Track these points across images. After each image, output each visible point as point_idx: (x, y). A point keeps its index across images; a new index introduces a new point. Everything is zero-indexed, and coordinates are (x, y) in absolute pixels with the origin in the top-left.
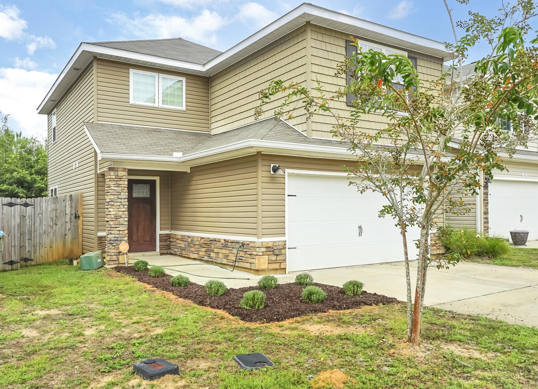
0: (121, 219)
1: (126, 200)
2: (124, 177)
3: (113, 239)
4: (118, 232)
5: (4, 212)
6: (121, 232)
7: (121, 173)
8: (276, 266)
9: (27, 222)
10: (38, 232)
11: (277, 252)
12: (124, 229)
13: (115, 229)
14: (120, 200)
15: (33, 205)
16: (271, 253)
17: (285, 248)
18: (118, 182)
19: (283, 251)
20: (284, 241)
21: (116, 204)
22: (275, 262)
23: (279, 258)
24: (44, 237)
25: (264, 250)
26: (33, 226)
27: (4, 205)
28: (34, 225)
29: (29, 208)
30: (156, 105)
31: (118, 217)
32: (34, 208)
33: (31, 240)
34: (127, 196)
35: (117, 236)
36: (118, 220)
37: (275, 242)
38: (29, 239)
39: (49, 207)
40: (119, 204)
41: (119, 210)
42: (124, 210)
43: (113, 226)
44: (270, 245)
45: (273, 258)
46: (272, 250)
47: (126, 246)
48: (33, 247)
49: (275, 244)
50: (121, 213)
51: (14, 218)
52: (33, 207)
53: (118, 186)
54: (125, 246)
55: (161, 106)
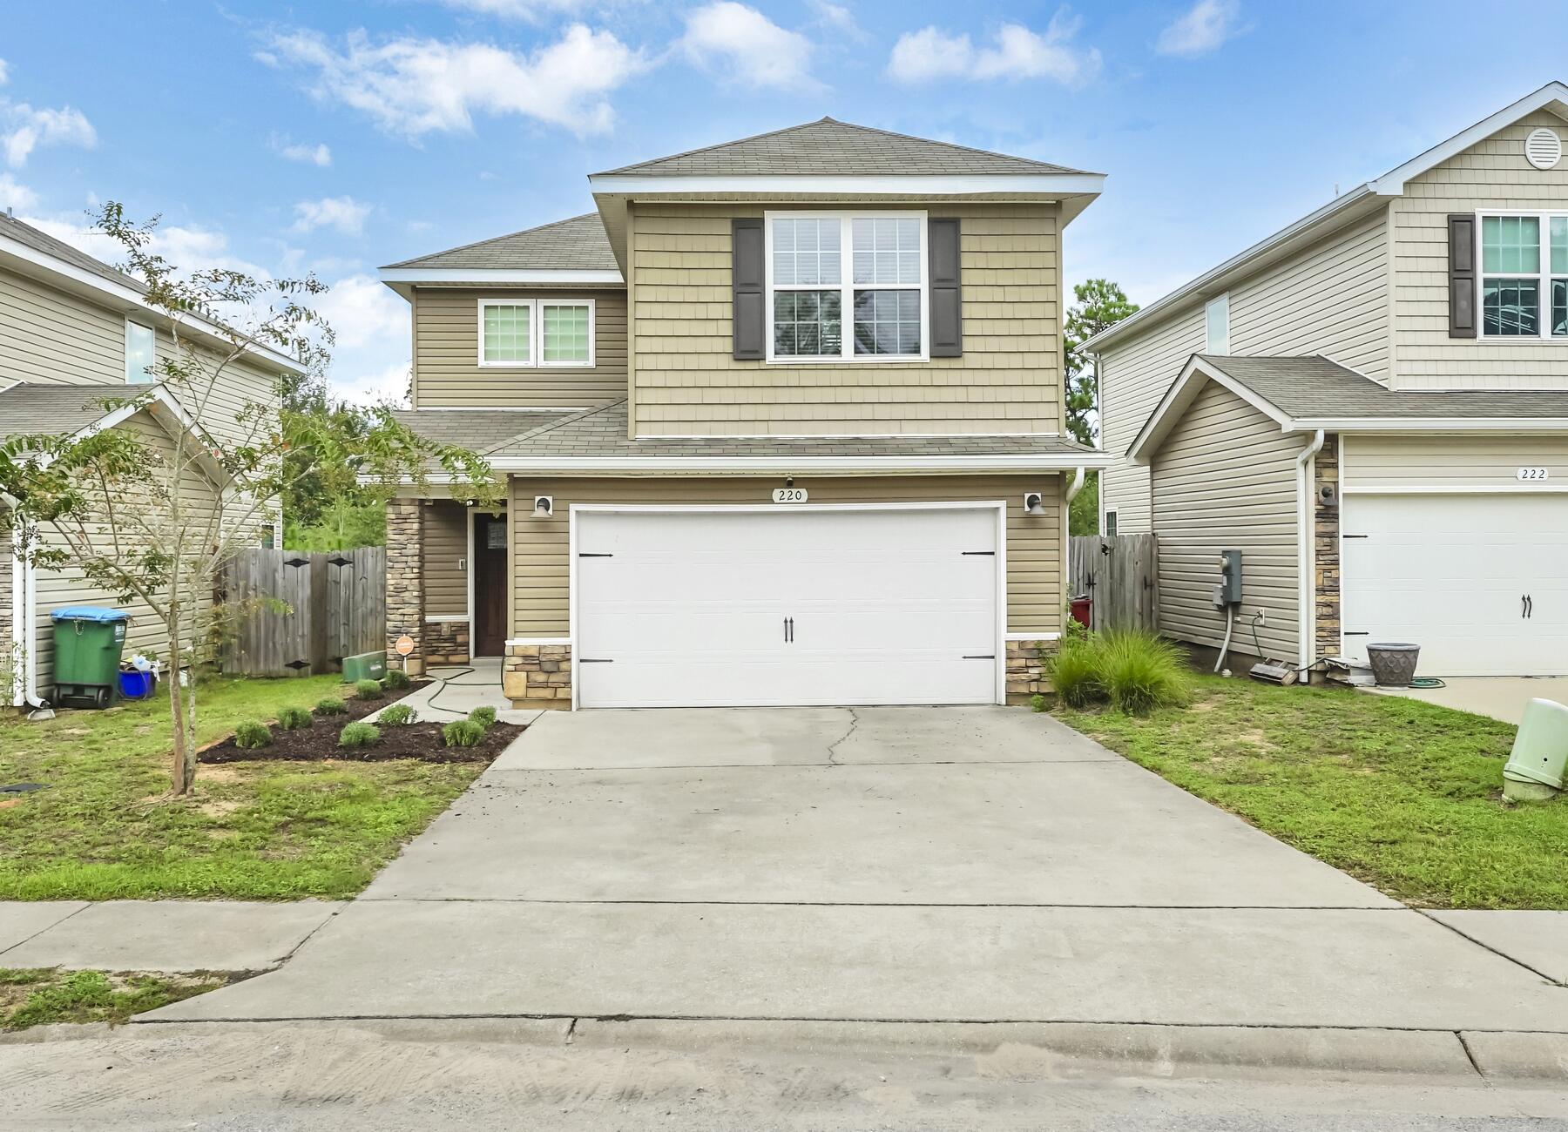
0: (407, 594)
1: (416, 558)
2: (412, 516)
3: (391, 629)
4: (401, 618)
5: (286, 577)
6: (406, 618)
7: (406, 509)
8: (548, 693)
9: (342, 594)
10: (360, 611)
11: (548, 667)
12: (410, 611)
13: (395, 611)
14: (404, 559)
15: (351, 563)
16: (537, 667)
17: (569, 660)
18: (401, 526)
19: (564, 666)
20: (565, 646)
21: (396, 565)
22: (545, 685)
23: (553, 678)
24: (370, 620)
25: (519, 661)
26: (351, 600)
27: (286, 563)
28: (353, 598)
29: (345, 568)
30: (531, 364)
31: (400, 590)
32: (354, 567)
33: (348, 625)
34: (418, 551)
35: (400, 624)
36: (402, 595)
37: (545, 646)
38: (344, 624)
39: (379, 564)
40: (403, 565)
41: (403, 577)
42: (412, 576)
43: (393, 606)
44: (534, 652)
45: (541, 678)
46: (538, 662)
47: (409, 644)
48: (351, 638)
49: (543, 651)
50: (406, 582)
51: (303, 586)
52: (351, 565)
53: (402, 532)
54: (405, 644)
55: (542, 364)
